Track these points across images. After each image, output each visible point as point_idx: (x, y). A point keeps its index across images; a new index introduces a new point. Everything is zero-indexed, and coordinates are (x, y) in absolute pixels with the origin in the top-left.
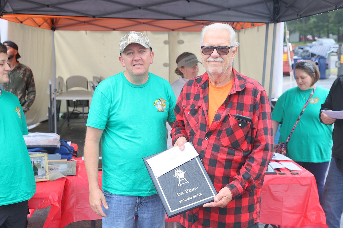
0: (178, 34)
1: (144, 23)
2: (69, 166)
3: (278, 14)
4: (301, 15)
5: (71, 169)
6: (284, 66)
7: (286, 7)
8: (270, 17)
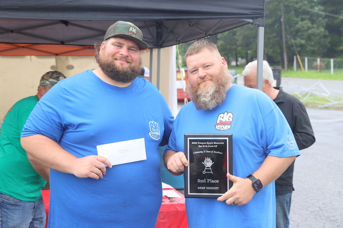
0: (66, 59)
1: (23, 47)
3: (161, 39)
4: (179, 41)
7: (167, 32)
8: (153, 42)
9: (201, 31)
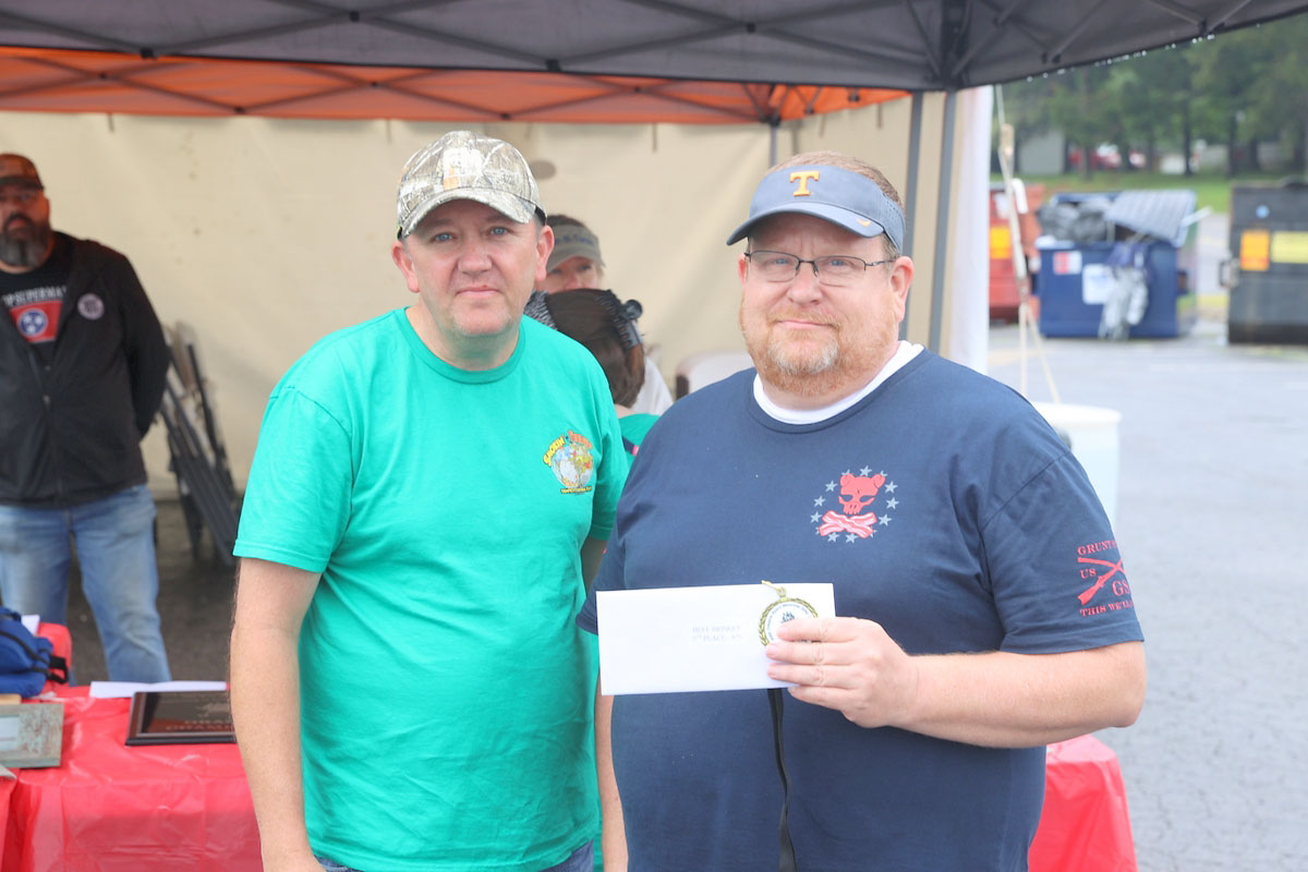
0: (528, 136)
1: (374, 84)
2: (29, 724)
3: (961, 53)
4: (1057, 59)
5: (40, 739)
6: (994, 278)
7: (995, 21)
8: (928, 66)
9: (1174, 13)
